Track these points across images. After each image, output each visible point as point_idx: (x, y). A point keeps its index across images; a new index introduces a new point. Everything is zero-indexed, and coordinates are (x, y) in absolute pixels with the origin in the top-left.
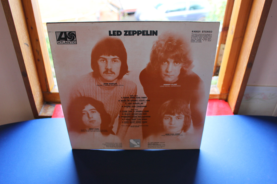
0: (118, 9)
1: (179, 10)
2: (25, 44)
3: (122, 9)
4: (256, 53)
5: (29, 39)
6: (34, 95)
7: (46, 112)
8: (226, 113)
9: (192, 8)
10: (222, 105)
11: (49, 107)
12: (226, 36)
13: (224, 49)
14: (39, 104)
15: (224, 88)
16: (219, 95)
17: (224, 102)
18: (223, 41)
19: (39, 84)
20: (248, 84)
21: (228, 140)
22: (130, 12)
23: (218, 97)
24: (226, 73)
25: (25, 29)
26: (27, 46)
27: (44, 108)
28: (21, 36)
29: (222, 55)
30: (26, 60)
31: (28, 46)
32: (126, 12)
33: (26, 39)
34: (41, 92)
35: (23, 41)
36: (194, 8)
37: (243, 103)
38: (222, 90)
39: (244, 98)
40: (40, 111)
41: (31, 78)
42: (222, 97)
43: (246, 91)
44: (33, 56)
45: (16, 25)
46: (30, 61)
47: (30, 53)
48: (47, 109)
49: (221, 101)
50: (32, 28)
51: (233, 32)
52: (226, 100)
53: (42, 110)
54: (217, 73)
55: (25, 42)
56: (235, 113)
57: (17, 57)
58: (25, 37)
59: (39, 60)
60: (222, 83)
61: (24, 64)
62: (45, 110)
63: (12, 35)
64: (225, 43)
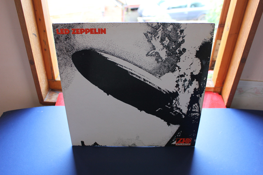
0: (122, 4)
1: (180, 7)
2: (33, 34)
3: (126, 4)
4: (250, 48)
5: (37, 30)
6: (41, 82)
7: (50, 98)
8: (218, 106)
9: (193, 6)
10: (215, 97)
11: (54, 94)
12: (222, 32)
13: (219, 44)
14: (44, 90)
15: (218, 82)
16: (213, 88)
17: (218, 95)
18: (219, 37)
19: (45, 72)
20: (241, 78)
21: (220, 133)
22: (133, 7)
23: (212, 90)
24: (221, 67)
25: (34, 20)
26: (34, 36)
27: (49, 95)
28: (30, 26)
29: (217, 50)
30: (34, 49)
31: (36, 36)
32: (130, 8)
33: (34, 29)
34: (47, 79)
35: (32, 31)
36: (195, 5)
37: (236, 97)
38: (216, 83)
39: (237, 92)
40: (45, 97)
41: (38, 66)
42: (216, 90)
43: (239, 86)
44: (40, 46)
45: (26, 17)
46: (38, 51)
47: (37, 43)
48: (52, 96)
49: (215, 93)
50: (40, 20)
51: (228, 29)
52: (220, 93)
53: (47, 96)
54: (213, 68)
55: (33, 33)
56: (228, 106)
57: (26, 46)
58: (34, 28)
59: (45, 50)
60: (216, 77)
61: (32, 53)
62: (50, 96)
63: (21, 26)
64: (221, 39)
